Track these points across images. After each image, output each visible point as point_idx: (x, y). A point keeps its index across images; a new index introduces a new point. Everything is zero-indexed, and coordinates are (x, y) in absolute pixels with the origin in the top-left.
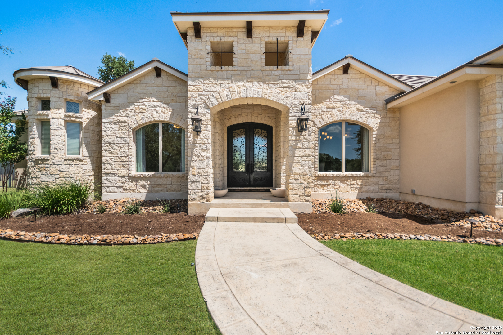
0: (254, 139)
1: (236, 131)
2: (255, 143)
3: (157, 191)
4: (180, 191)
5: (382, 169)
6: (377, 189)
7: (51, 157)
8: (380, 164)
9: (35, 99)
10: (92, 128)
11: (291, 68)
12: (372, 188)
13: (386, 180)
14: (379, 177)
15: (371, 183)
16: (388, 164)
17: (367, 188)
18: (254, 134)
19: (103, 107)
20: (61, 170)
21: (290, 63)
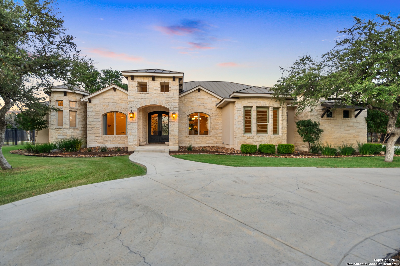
0: (162, 119)
1: (153, 115)
2: (163, 121)
3: (113, 143)
4: (125, 143)
5: (214, 133)
6: (212, 142)
7: (63, 127)
8: (214, 131)
9: (55, 101)
10: (81, 114)
11: (170, 93)
12: (210, 142)
13: (216, 138)
14: (214, 137)
15: (210, 139)
16: (217, 131)
17: (208, 141)
18: (162, 116)
19: (88, 104)
20: (68, 133)
21: (170, 91)
